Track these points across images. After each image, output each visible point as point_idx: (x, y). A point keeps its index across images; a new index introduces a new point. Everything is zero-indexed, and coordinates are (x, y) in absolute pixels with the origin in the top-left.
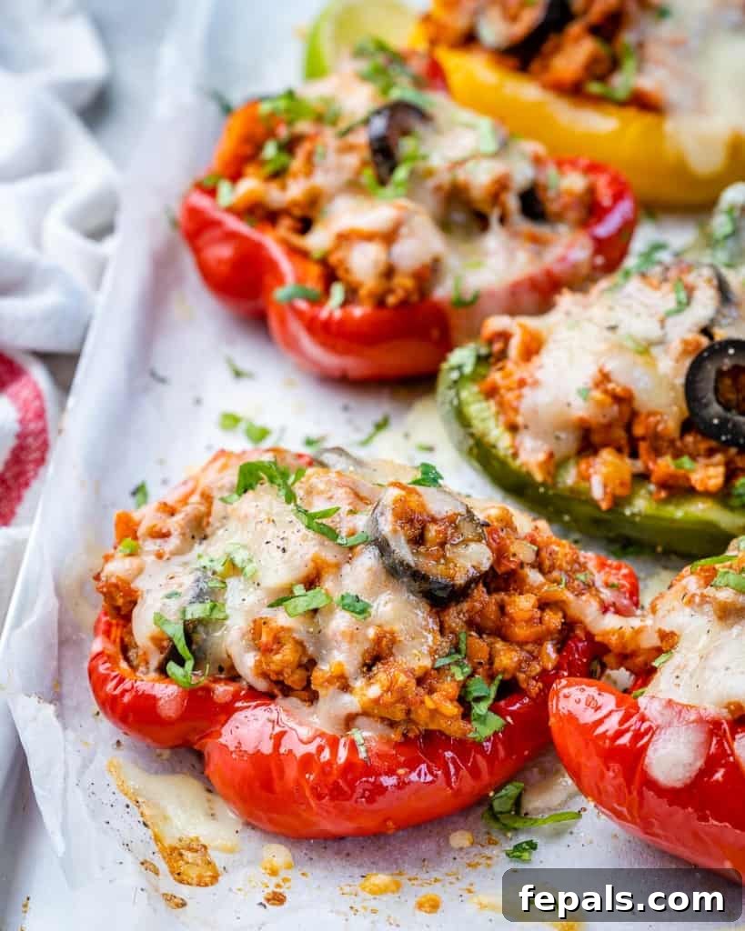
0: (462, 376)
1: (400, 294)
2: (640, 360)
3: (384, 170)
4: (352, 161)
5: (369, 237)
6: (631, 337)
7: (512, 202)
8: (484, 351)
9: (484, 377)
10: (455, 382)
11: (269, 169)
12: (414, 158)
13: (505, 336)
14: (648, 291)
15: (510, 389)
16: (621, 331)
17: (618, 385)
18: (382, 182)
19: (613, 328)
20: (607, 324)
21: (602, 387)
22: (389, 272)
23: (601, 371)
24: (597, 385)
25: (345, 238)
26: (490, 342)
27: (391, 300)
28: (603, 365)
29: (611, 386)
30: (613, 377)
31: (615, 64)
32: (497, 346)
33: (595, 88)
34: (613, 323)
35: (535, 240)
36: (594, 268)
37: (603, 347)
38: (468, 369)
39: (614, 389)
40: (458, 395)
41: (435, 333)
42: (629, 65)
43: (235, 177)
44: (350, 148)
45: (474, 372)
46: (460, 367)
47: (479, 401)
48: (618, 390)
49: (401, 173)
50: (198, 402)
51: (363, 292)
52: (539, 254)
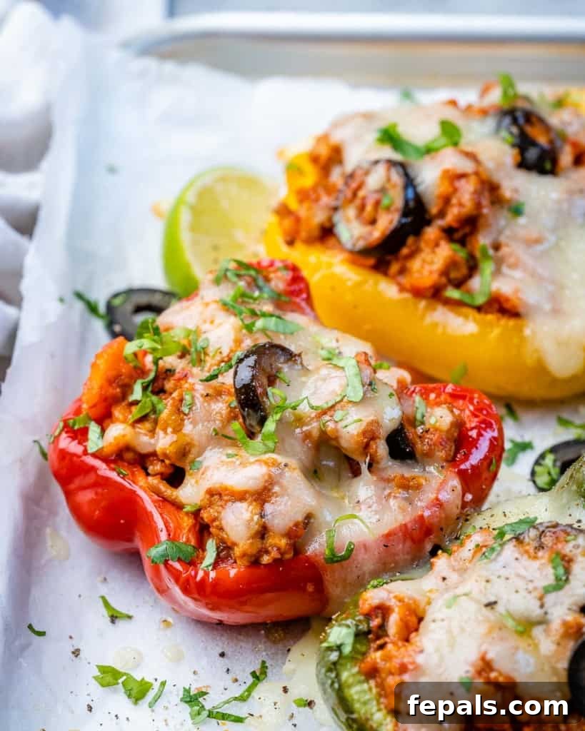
0: (341, 656)
1: (275, 554)
2: (522, 643)
3: (253, 422)
4: (220, 407)
5: (241, 497)
6: (510, 615)
7: (382, 449)
8: (363, 627)
9: (364, 654)
10: (335, 664)
11: (136, 412)
12: (282, 408)
13: (383, 610)
14: (525, 561)
15: (391, 673)
16: (500, 608)
17: (501, 674)
18: (251, 435)
19: (491, 605)
20: (486, 601)
21: (484, 674)
22: (263, 532)
23: (483, 659)
24: (479, 673)
25: (216, 495)
26: (368, 616)
27: (266, 559)
28: (485, 653)
29: (493, 675)
30: (496, 665)
31: (473, 267)
32: (375, 622)
33: (453, 293)
34: (492, 599)
35: (406, 485)
36: (464, 505)
37: (482, 629)
38: (347, 650)
39: (496, 678)
40: (338, 676)
41: (310, 588)
42: (487, 268)
43: (104, 419)
44: (219, 393)
45: (354, 649)
46: (339, 648)
47: (360, 682)
48: (501, 679)
49: (270, 426)
50: (76, 653)
51: (237, 551)
52: (410, 501)
